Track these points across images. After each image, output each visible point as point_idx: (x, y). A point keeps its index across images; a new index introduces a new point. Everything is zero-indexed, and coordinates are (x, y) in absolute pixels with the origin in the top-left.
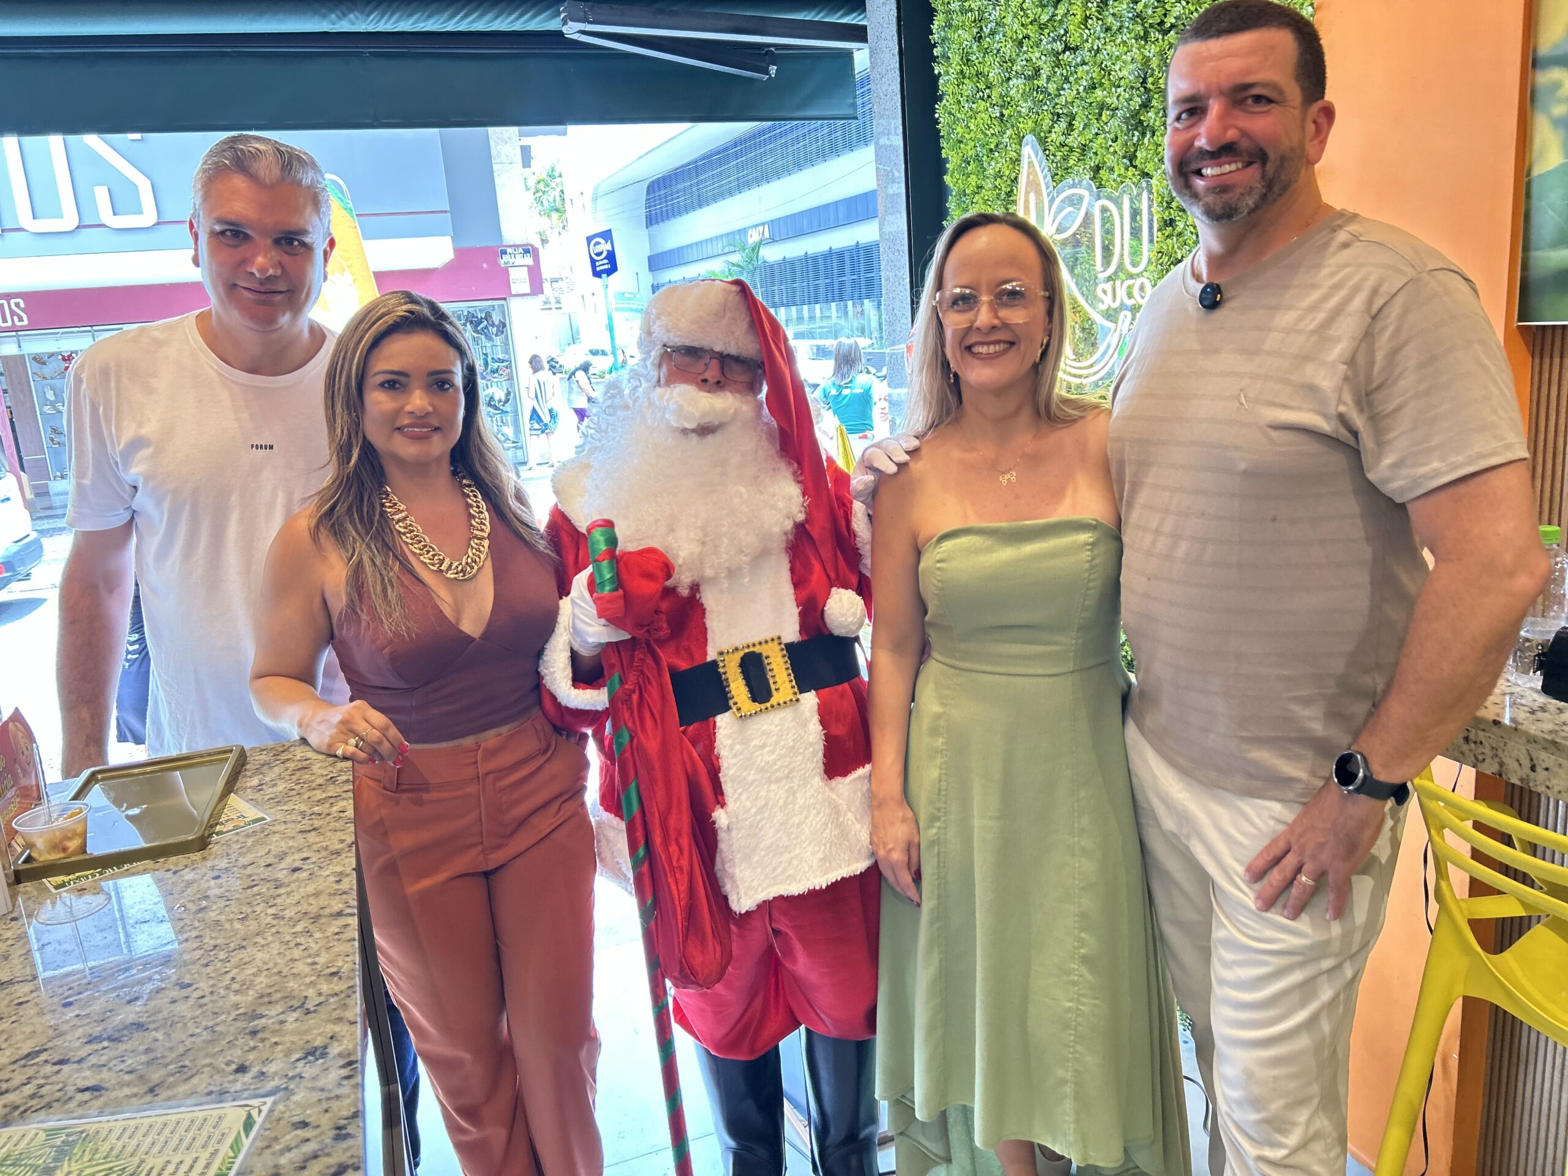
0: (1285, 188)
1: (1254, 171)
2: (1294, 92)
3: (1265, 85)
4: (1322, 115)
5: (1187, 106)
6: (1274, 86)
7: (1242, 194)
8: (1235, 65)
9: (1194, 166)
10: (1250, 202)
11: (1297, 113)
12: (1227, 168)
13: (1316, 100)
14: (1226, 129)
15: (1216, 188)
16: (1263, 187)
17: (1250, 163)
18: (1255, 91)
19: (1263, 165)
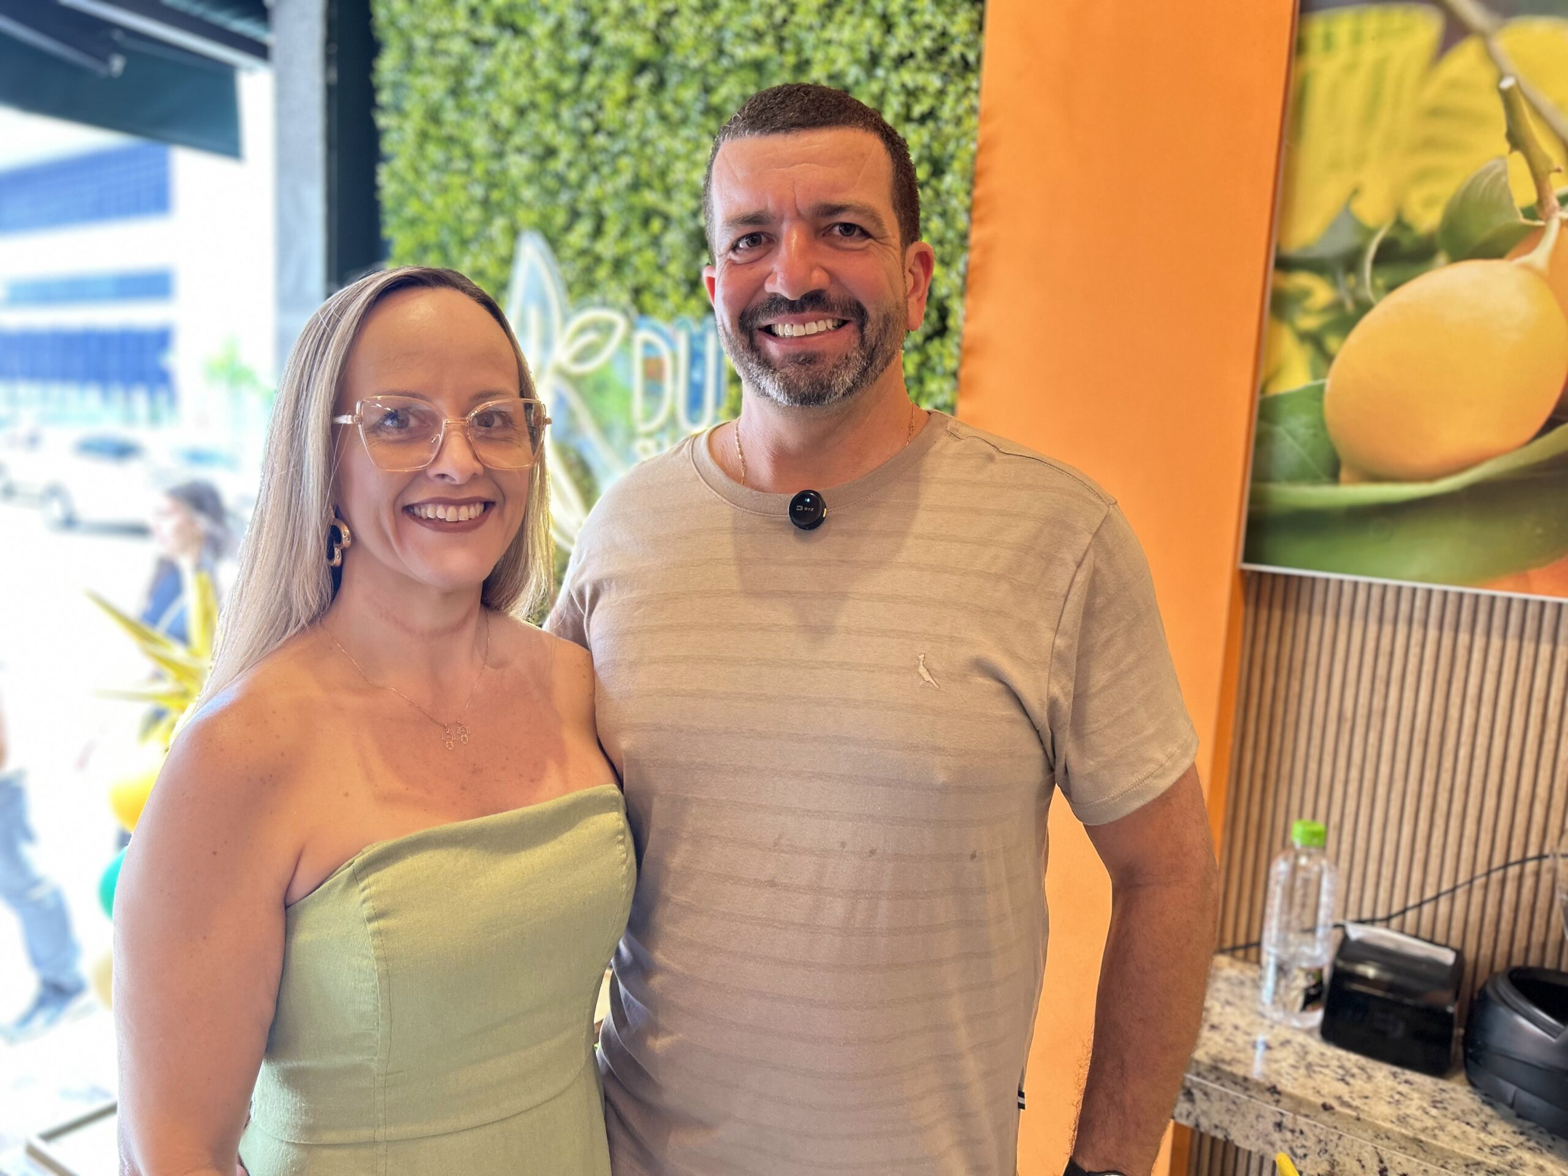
1: (849, 334)
2: (892, 225)
4: (918, 263)
10: (847, 378)
12: (813, 328)
13: (914, 240)
14: (810, 270)
15: (799, 356)
16: (863, 357)
17: (844, 323)
18: (844, 218)
19: (861, 327)
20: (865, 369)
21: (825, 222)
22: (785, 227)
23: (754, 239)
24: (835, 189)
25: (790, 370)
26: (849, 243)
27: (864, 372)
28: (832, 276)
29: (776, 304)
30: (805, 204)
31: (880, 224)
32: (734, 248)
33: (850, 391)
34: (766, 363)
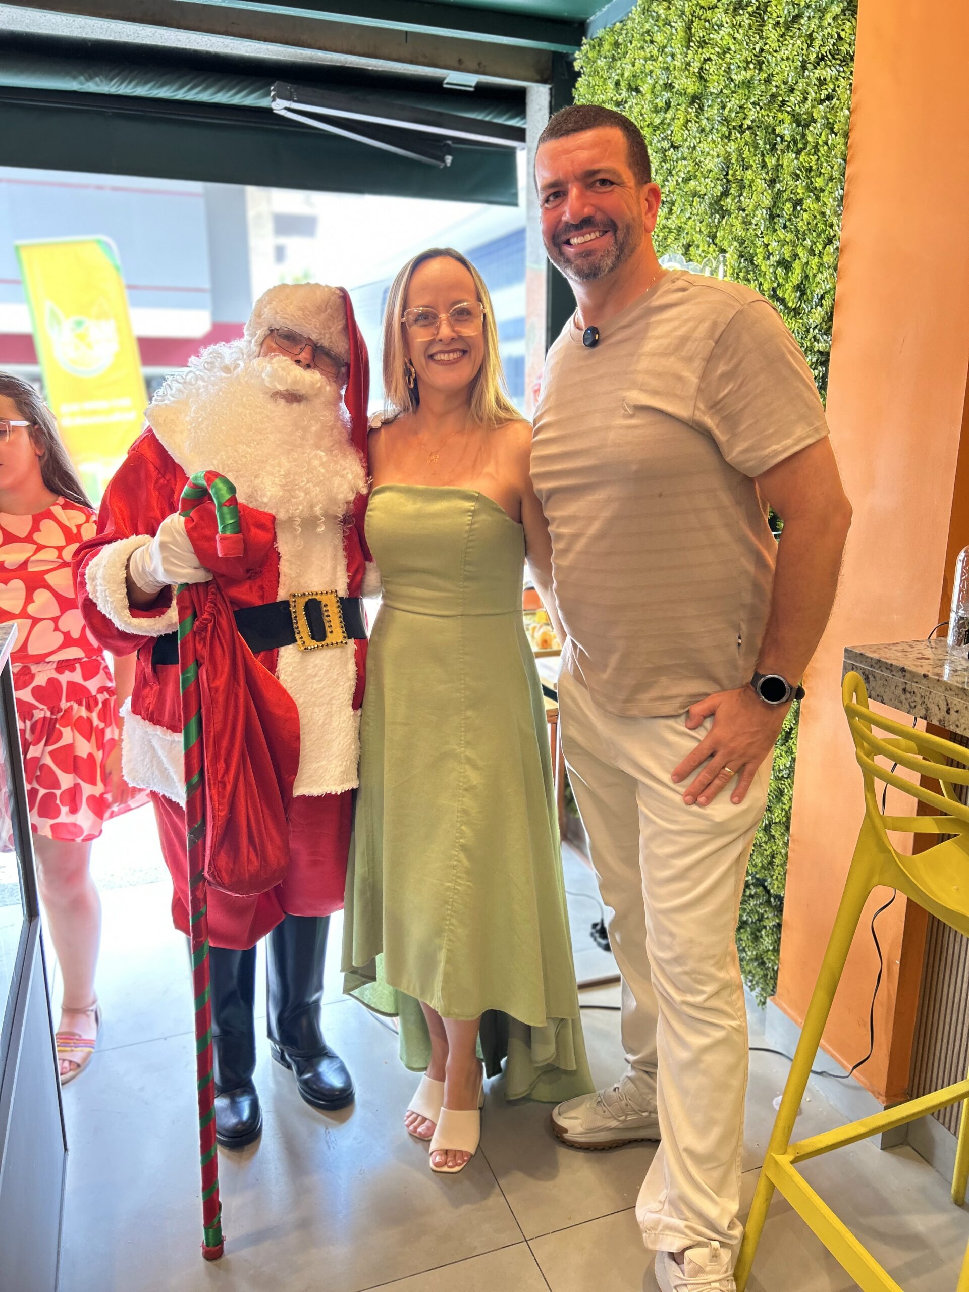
0: (632, 251)
1: (608, 238)
2: (628, 176)
3: (607, 171)
4: (651, 195)
5: (552, 190)
6: (614, 172)
7: (602, 256)
8: (584, 155)
9: (564, 238)
10: (609, 262)
11: (633, 191)
12: (588, 237)
13: (646, 183)
14: (584, 206)
20: (619, 256)
26: (603, 189)
30: (579, 171)
32: (546, 201)
34: (568, 261)
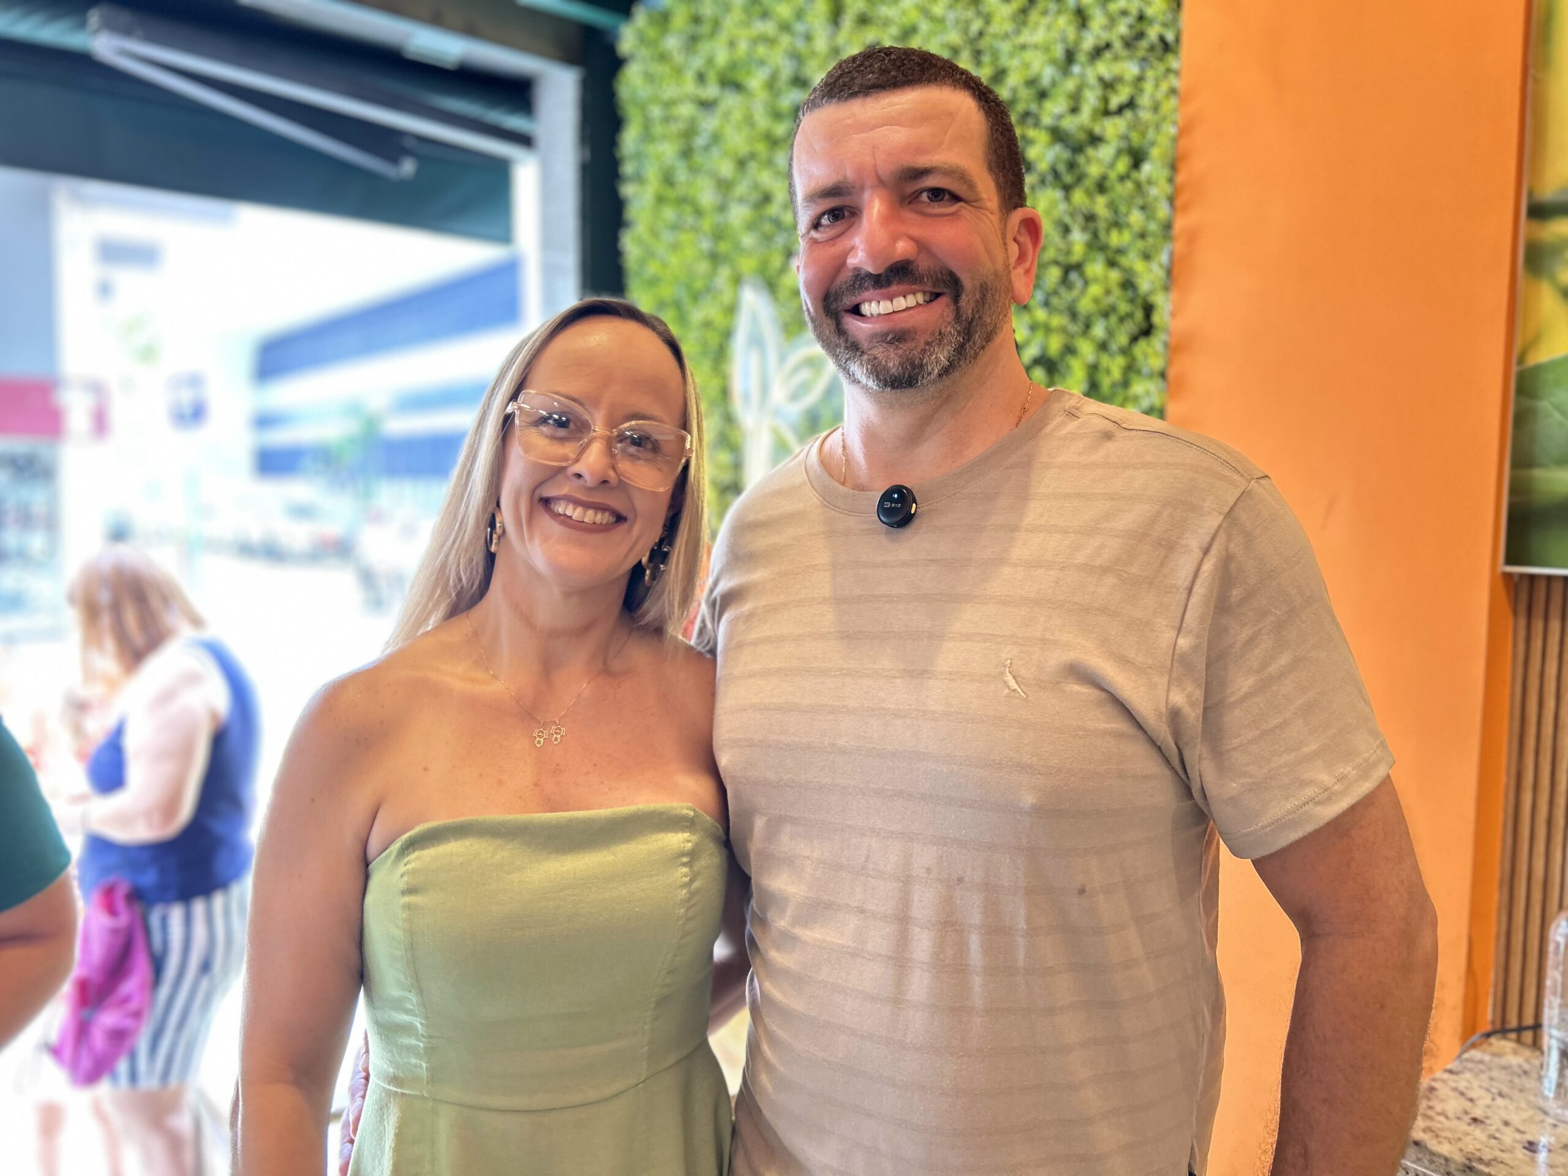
3: (946, 172)
5: (827, 205)
15: (887, 334)
16: (959, 333)
17: (937, 295)
18: (931, 182)
19: (956, 298)
20: (962, 346)
21: (911, 188)
22: (867, 195)
23: (836, 214)
24: (920, 150)
25: (879, 352)
26: (937, 209)
27: (960, 349)
28: (922, 246)
29: (861, 280)
30: (887, 167)
31: (971, 186)
32: (816, 225)
33: (946, 371)
34: (855, 348)
